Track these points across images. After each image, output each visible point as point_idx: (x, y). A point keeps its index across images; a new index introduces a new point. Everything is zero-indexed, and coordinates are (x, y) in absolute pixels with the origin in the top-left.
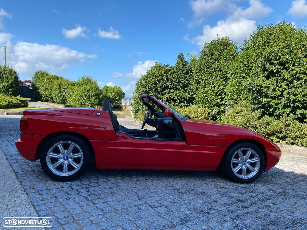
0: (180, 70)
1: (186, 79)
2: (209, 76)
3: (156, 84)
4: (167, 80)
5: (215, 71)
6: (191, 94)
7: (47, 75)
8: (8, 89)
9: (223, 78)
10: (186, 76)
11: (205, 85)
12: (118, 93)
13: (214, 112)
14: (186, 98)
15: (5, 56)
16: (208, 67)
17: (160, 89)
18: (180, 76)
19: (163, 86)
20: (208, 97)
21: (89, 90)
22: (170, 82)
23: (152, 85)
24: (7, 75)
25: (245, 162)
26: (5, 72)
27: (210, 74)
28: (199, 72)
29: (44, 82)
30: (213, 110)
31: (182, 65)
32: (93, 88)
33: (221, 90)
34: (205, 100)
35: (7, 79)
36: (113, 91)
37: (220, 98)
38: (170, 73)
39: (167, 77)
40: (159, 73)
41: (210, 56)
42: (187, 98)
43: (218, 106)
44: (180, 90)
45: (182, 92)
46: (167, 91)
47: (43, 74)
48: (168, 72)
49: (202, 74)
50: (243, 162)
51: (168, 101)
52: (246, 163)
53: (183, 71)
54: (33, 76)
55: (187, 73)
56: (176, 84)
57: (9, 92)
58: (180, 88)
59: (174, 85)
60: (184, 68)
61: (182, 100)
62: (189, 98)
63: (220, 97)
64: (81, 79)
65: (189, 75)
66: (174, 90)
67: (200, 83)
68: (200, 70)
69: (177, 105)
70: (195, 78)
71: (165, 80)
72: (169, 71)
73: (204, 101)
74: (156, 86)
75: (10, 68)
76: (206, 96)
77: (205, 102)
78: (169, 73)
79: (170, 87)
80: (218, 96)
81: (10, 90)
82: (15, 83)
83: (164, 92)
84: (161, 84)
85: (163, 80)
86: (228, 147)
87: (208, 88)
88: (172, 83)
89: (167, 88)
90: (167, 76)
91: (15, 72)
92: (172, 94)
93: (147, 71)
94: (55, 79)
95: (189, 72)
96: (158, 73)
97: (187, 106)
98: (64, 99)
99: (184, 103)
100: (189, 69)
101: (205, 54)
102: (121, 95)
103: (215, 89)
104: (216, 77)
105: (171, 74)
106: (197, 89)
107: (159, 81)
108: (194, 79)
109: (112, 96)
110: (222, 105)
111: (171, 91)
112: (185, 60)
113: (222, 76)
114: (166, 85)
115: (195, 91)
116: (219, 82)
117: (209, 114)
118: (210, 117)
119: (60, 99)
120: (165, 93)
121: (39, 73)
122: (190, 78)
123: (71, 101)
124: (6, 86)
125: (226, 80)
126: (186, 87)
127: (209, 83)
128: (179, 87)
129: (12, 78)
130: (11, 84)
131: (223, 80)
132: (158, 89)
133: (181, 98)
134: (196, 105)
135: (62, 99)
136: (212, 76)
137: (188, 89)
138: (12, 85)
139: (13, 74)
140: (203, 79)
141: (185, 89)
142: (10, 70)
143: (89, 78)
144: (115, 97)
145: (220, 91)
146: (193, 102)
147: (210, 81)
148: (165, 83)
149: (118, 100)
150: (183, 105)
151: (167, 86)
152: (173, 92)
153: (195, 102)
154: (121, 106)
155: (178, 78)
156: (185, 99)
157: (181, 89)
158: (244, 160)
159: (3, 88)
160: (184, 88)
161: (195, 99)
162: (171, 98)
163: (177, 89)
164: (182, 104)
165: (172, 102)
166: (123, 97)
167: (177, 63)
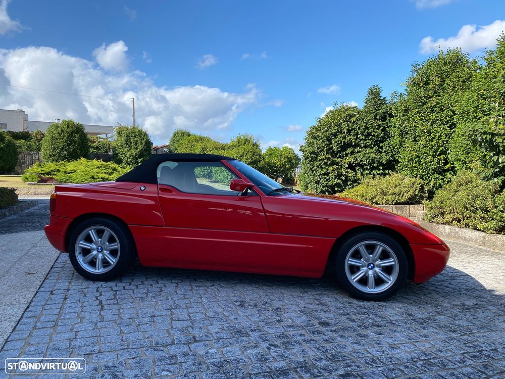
0: (371, 113)
1: (381, 129)
2: (421, 120)
3: (329, 140)
4: (349, 131)
5: (433, 111)
6: (390, 154)
7: (189, 135)
8: (137, 159)
9: (448, 123)
10: (380, 123)
11: (415, 138)
12: (288, 158)
13: (432, 183)
14: (382, 162)
15: (134, 112)
16: (419, 105)
17: (338, 148)
18: (370, 124)
19: (341, 143)
20: (422, 158)
21: (243, 155)
22: (354, 136)
23: (323, 141)
24: (135, 139)
25: (372, 265)
26: (133, 135)
27: (424, 118)
28: (404, 116)
29: (184, 147)
30: (430, 181)
31: (375, 105)
32: (248, 152)
33: (444, 144)
34: (416, 163)
35: (136, 144)
36: (281, 156)
37: (442, 159)
38: (353, 119)
39: (347, 127)
40: (335, 122)
41: (422, 86)
42: (384, 162)
43: (440, 174)
44: (372, 148)
45: (375, 150)
46: (349, 151)
47: (183, 134)
48: (350, 118)
49: (409, 118)
50: (369, 265)
51: (351, 167)
52: (374, 267)
53: (376, 116)
54: (170, 139)
55: (384, 118)
56: (364, 137)
57: (138, 163)
58: (372, 144)
59: (361, 140)
60: (379, 110)
61: (375, 165)
62: (386, 160)
63: (442, 157)
64: (236, 139)
65: (387, 121)
66: (361, 148)
67: (407, 133)
68: (406, 111)
69: (367, 174)
70: (397, 126)
71: (344, 133)
72: (351, 116)
73: (414, 165)
74: (331, 144)
75: (140, 128)
76: (418, 156)
77: (415, 167)
78: (352, 121)
79: (353, 144)
80: (440, 155)
81: (140, 160)
82: (146, 150)
83: (344, 153)
84: (337, 139)
85: (341, 132)
86: (337, 238)
87: (420, 142)
88: (357, 137)
89: (349, 145)
90: (348, 125)
91: (145, 134)
92: (358, 155)
93: (318, 120)
94: (198, 141)
95: (388, 116)
96: (333, 122)
97: (385, 175)
98: (209, 171)
99: (379, 170)
100: (388, 111)
101: (414, 83)
102: (294, 161)
103: (433, 143)
104: (434, 122)
105: (354, 122)
106: (401, 144)
107: (335, 135)
108: (395, 127)
109: (278, 164)
110: (448, 170)
111: (356, 150)
112: (381, 97)
113: (446, 119)
114: (346, 141)
115: (397, 148)
116: (440, 129)
117: (422, 187)
118: (425, 193)
119: (204, 171)
120: (347, 155)
121: (178, 134)
122: (388, 127)
123: (218, 174)
124: (134, 155)
125: (452, 126)
126: (382, 142)
127: (421, 134)
128: (369, 142)
129: (142, 143)
130: (140, 151)
131: (448, 127)
132: (334, 148)
133: (373, 161)
134: (400, 172)
135: (207, 172)
136: (427, 120)
137: (384, 146)
138: (141, 153)
139: (143, 137)
140: (410, 127)
141: (381, 145)
142: (139, 131)
143: (247, 137)
144: (284, 165)
145: (442, 146)
146: (396, 167)
147: (423, 129)
148: (344, 138)
149: (289, 170)
150: (377, 174)
151: (348, 141)
152: (358, 152)
153: (399, 168)
154: (294, 180)
155: (368, 128)
156: (380, 163)
157: (374, 146)
158: (371, 261)
159: (131, 158)
160: (379, 144)
161: (399, 162)
162: (357, 162)
163: (366, 147)
164: (375, 172)
165: (358, 170)
166: (298, 164)
167: (366, 103)
